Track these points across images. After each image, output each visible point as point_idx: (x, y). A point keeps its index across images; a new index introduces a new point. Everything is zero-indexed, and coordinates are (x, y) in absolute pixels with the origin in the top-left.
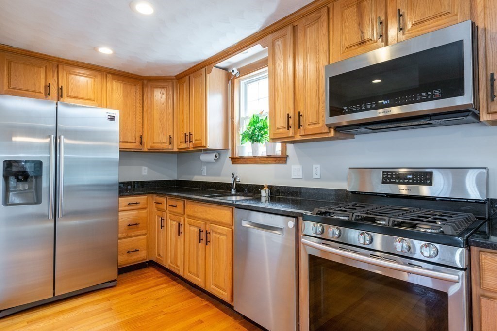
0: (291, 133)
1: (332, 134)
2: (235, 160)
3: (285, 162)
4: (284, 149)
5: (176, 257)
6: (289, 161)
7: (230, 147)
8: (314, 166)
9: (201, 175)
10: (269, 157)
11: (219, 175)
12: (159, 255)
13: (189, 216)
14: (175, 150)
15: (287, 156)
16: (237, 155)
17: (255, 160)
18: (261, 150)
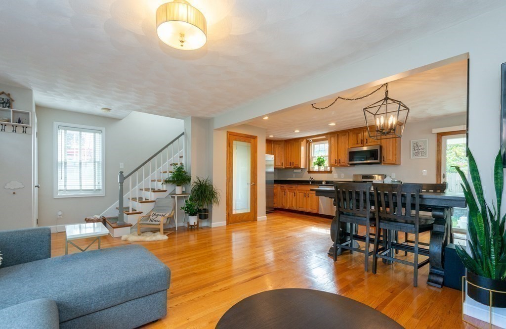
0: (336, 165)
1: (349, 165)
2: (309, 172)
3: (331, 173)
4: (331, 169)
5: (292, 204)
6: (333, 173)
7: (307, 167)
8: (342, 174)
9: (292, 177)
10: (325, 171)
11: (302, 178)
12: (283, 205)
13: (298, 190)
14: (284, 168)
15: (332, 171)
16: (311, 170)
17: (319, 172)
18: (322, 169)
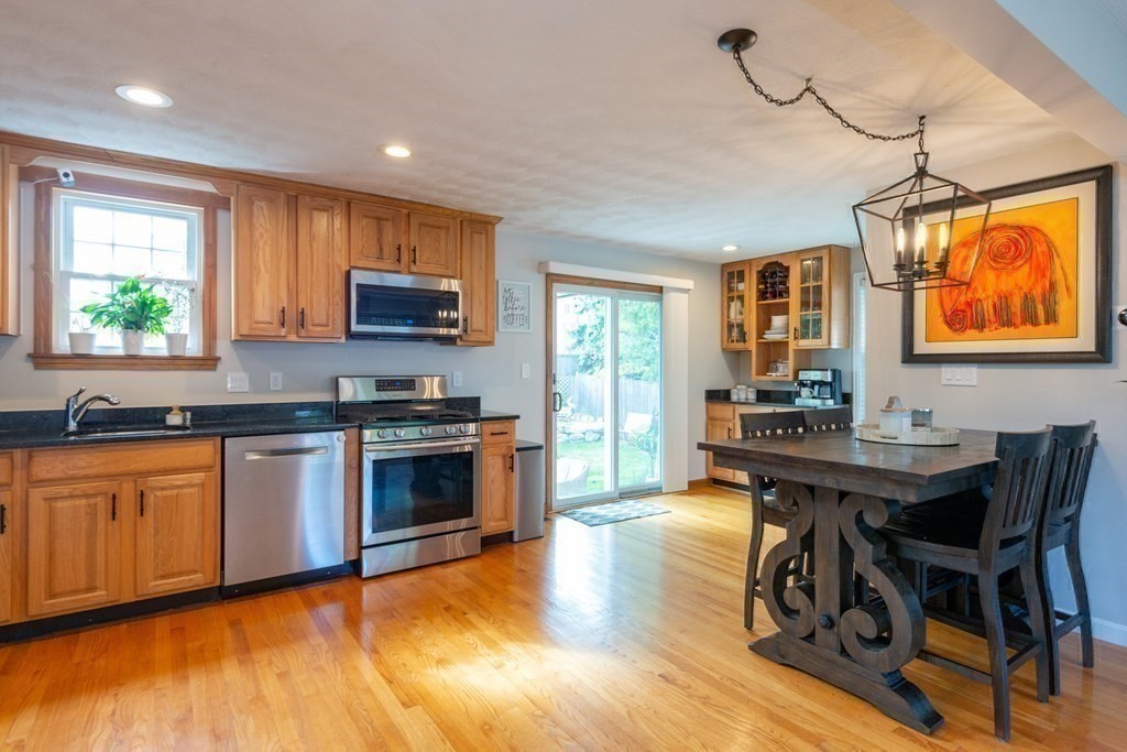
0: (282, 332)
2: (44, 359)
3: (212, 366)
4: (212, 347)
6: (220, 366)
8: (272, 374)
10: (173, 358)
15: (212, 361)
18: (153, 343)
